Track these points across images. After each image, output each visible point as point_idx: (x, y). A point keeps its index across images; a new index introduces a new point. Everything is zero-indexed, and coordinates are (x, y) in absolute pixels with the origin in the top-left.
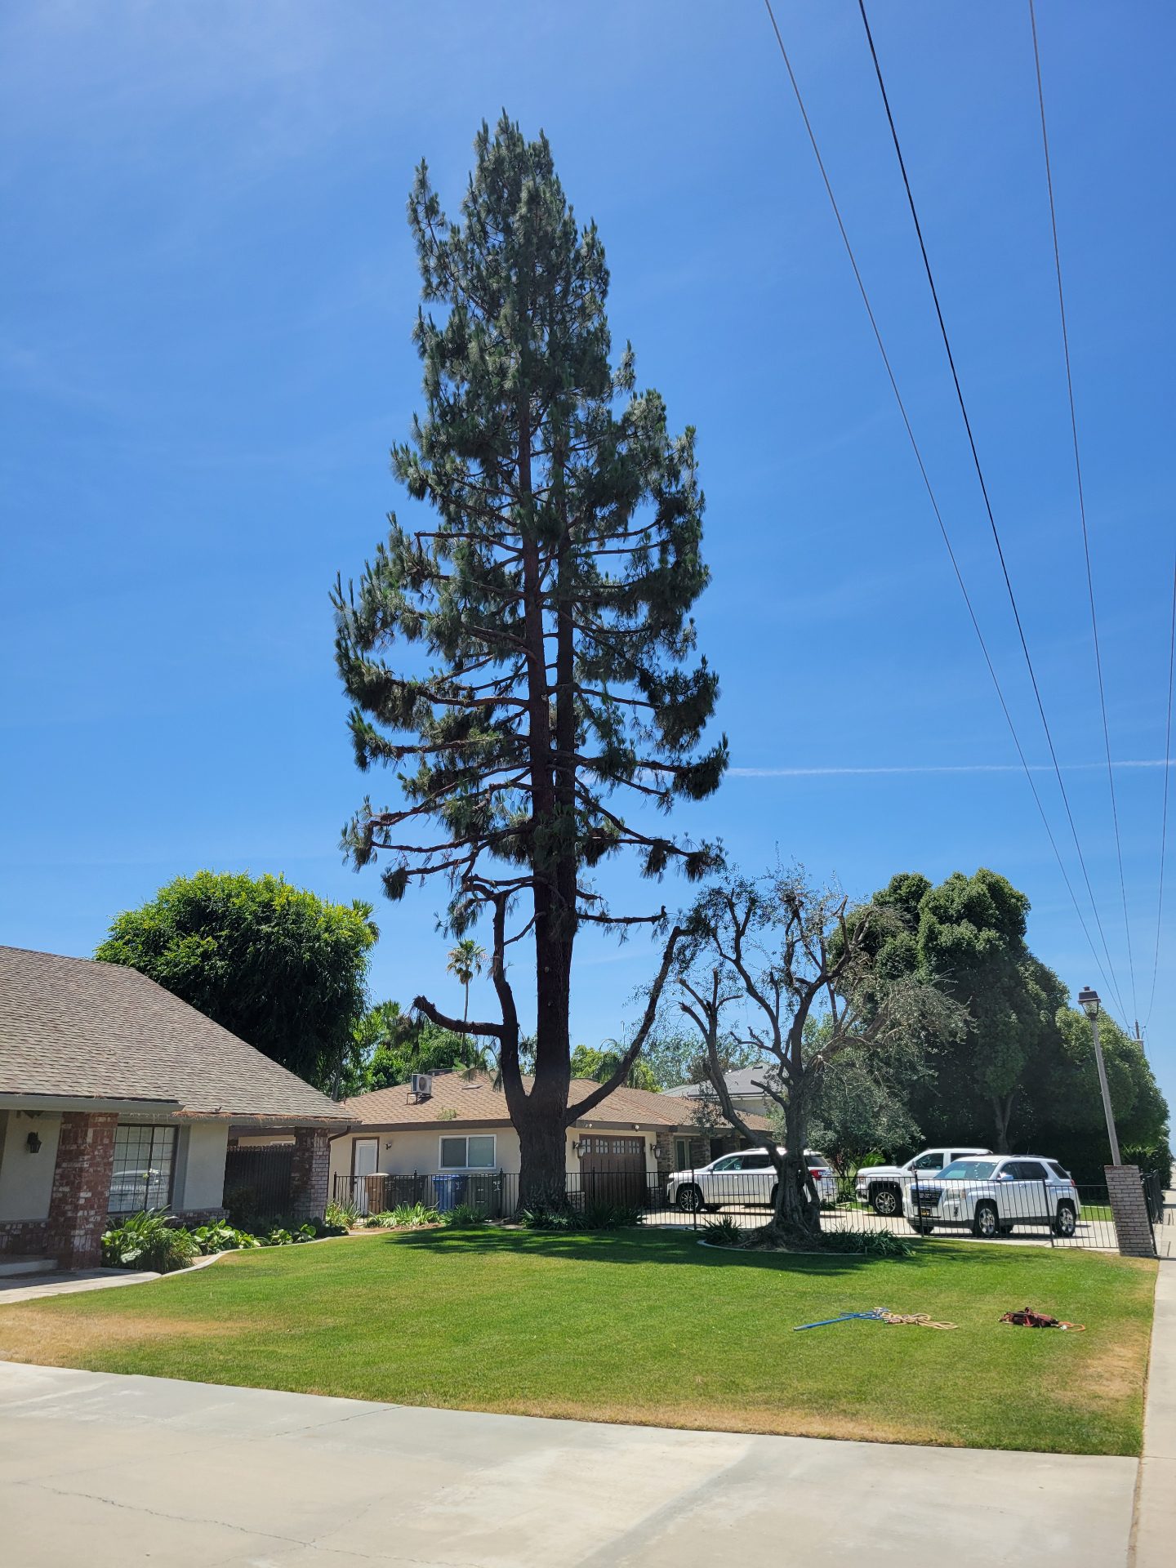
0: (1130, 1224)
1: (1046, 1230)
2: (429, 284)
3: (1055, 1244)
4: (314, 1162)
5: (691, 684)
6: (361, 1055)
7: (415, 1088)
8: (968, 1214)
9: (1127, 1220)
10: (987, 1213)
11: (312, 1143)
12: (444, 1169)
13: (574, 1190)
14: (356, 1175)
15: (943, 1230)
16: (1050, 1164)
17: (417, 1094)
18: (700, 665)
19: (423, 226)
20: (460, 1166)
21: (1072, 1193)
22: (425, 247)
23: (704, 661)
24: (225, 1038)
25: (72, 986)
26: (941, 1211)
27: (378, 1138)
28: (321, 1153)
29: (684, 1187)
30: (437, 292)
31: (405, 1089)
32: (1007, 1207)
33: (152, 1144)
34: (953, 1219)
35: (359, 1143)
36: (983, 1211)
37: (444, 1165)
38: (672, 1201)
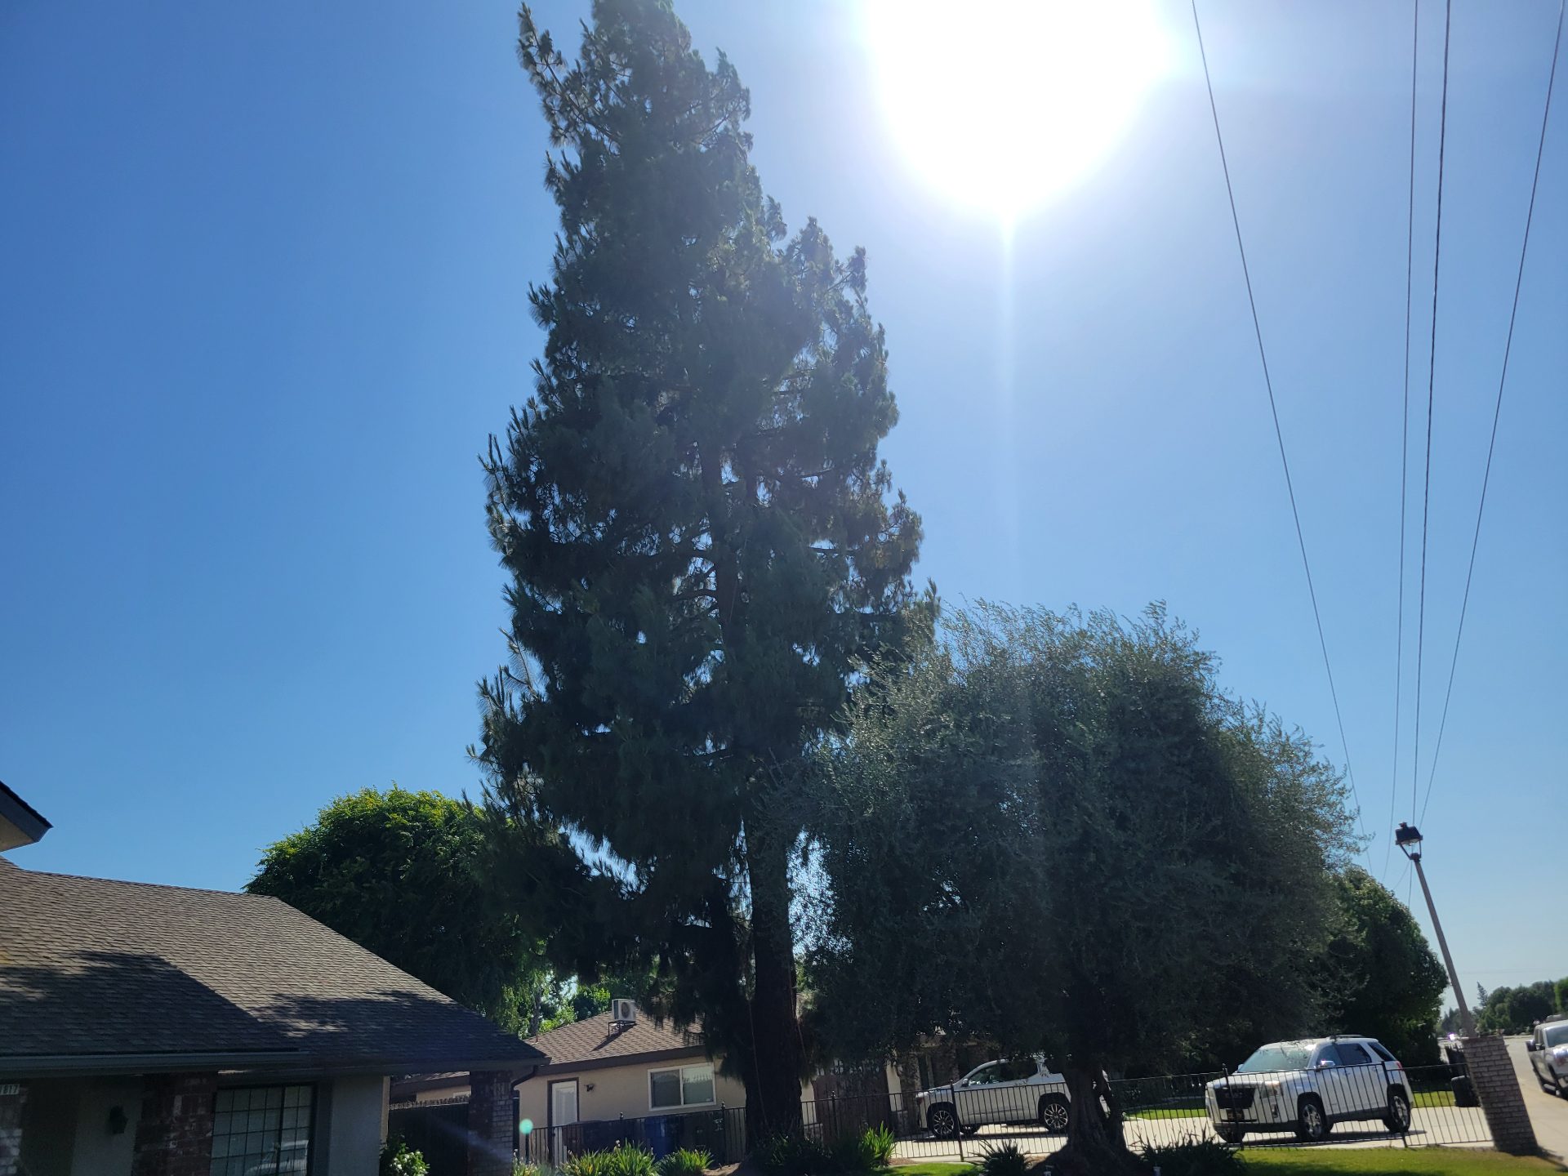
0: (1504, 1110)
1: (1378, 1125)
2: (556, 128)
3: (1408, 1143)
4: (495, 1114)
5: (891, 521)
6: (561, 989)
7: (616, 1016)
8: (1288, 1113)
9: (1500, 1105)
10: (1311, 1111)
11: (492, 1092)
12: (656, 1109)
13: (811, 1121)
14: (554, 1125)
15: (1259, 1137)
16: (1371, 1045)
17: (619, 1022)
18: (899, 501)
19: (539, 68)
20: (673, 1104)
21: (1400, 1078)
22: (545, 86)
23: (901, 495)
24: (383, 972)
25: (194, 921)
26: (1257, 1111)
27: (576, 1079)
28: (502, 1103)
29: (934, 1108)
30: (567, 134)
31: (605, 1019)
32: (1334, 1101)
33: (282, 1109)
34: (1270, 1121)
35: (555, 1086)
36: (1306, 1108)
37: (654, 1105)
38: (925, 1126)
